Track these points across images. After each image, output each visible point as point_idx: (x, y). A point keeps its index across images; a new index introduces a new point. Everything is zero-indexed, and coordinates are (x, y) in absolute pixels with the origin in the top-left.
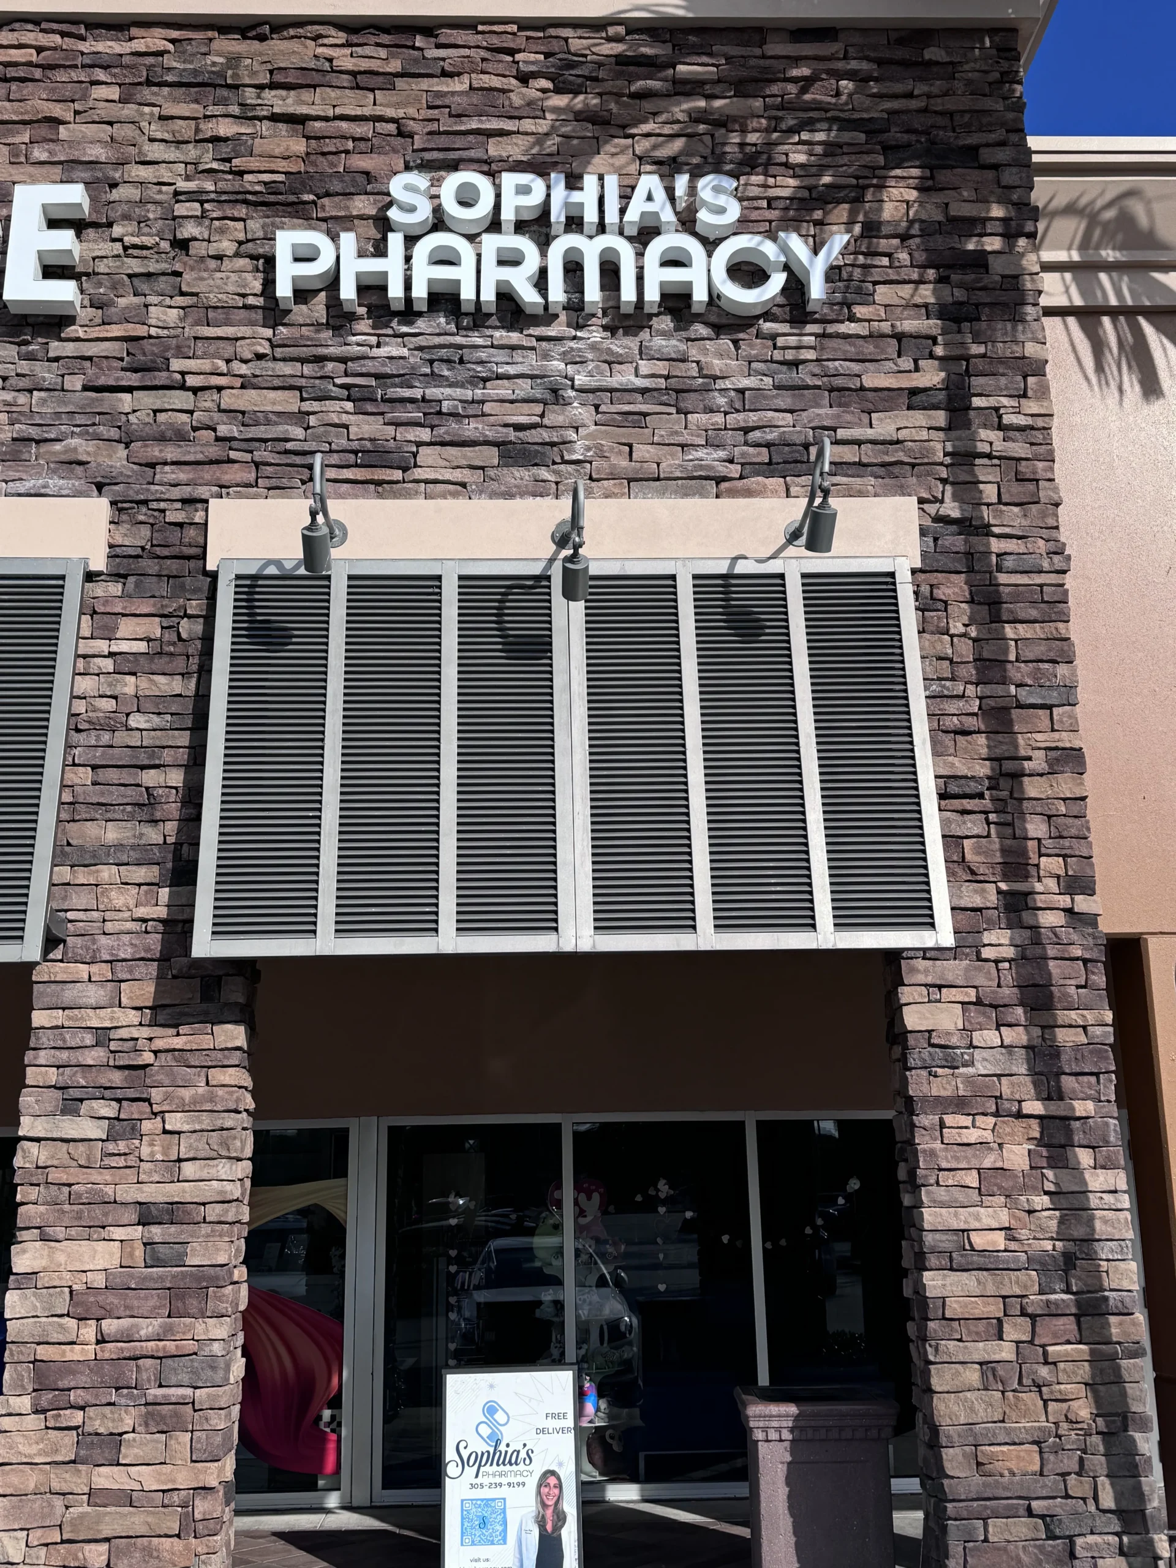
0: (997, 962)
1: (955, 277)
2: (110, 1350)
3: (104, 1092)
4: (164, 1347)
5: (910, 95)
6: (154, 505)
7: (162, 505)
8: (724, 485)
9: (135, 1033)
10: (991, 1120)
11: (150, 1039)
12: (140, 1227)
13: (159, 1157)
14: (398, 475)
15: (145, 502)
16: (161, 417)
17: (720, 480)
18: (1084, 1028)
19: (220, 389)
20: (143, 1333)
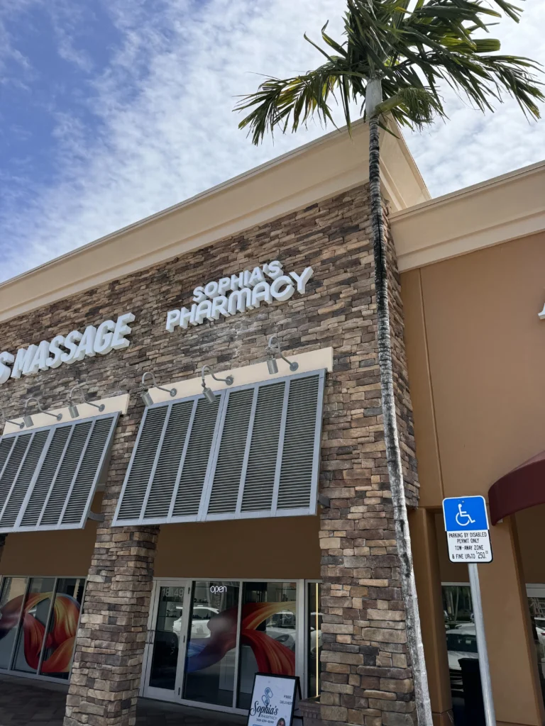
0: (354, 520)
1: (348, 270)
2: (97, 650)
3: (105, 568)
4: (108, 651)
5: (338, 216)
9: (114, 550)
10: (349, 587)
11: (116, 552)
12: (108, 611)
13: (114, 589)
14: (192, 372)
15: (136, 393)
16: (143, 369)
18: (386, 547)
19: (157, 358)
20: (104, 646)
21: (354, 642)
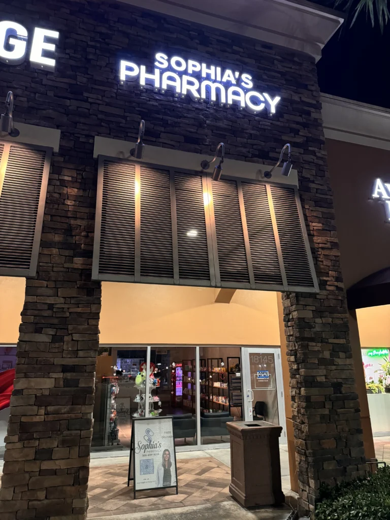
0: (320, 299)
1: (303, 116)
2: (50, 418)
3: (51, 326)
4: (71, 416)
5: (291, 68)
6: (76, 135)
7: (79, 135)
8: (247, 159)
9: (63, 306)
10: (320, 344)
11: (68, 308)
12: (62, 374)
13: (70, 349)
14: (154, 139)
15: (73, 134)
16: (79, 109)
17: (246, 157)
18: (342, 319)
19: (99, 104)
20: (63, 411)
21: (327, 380)
